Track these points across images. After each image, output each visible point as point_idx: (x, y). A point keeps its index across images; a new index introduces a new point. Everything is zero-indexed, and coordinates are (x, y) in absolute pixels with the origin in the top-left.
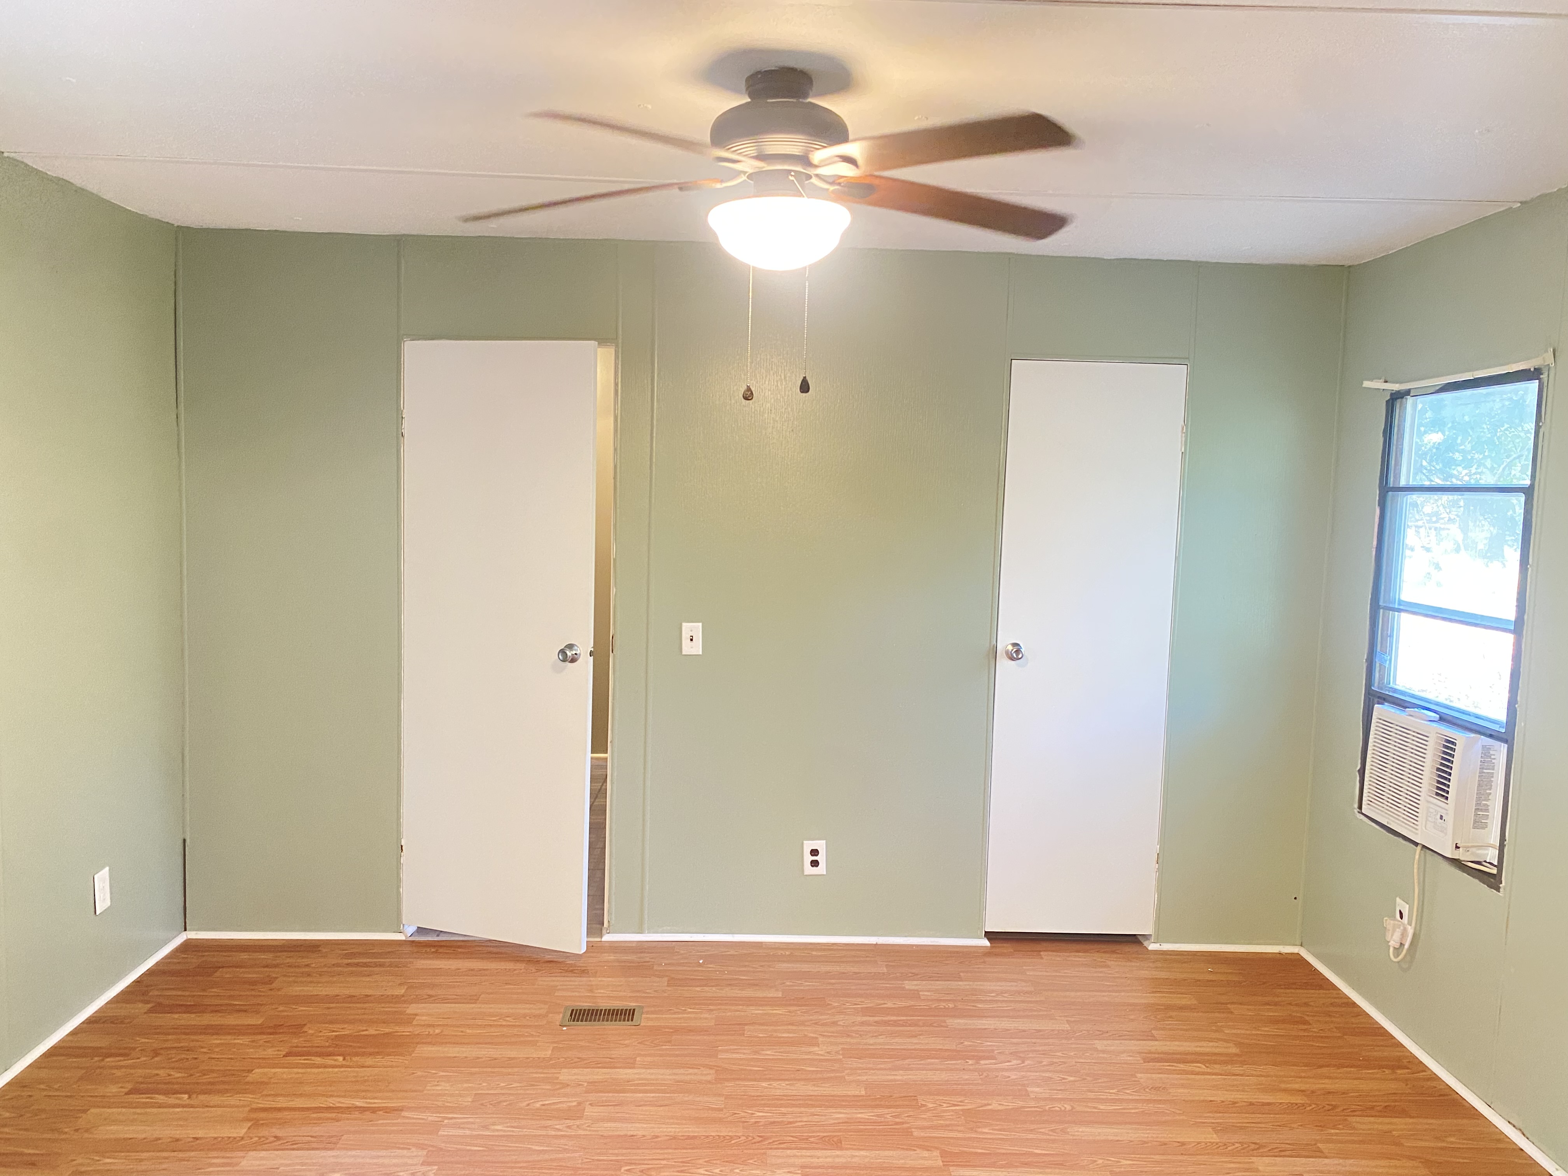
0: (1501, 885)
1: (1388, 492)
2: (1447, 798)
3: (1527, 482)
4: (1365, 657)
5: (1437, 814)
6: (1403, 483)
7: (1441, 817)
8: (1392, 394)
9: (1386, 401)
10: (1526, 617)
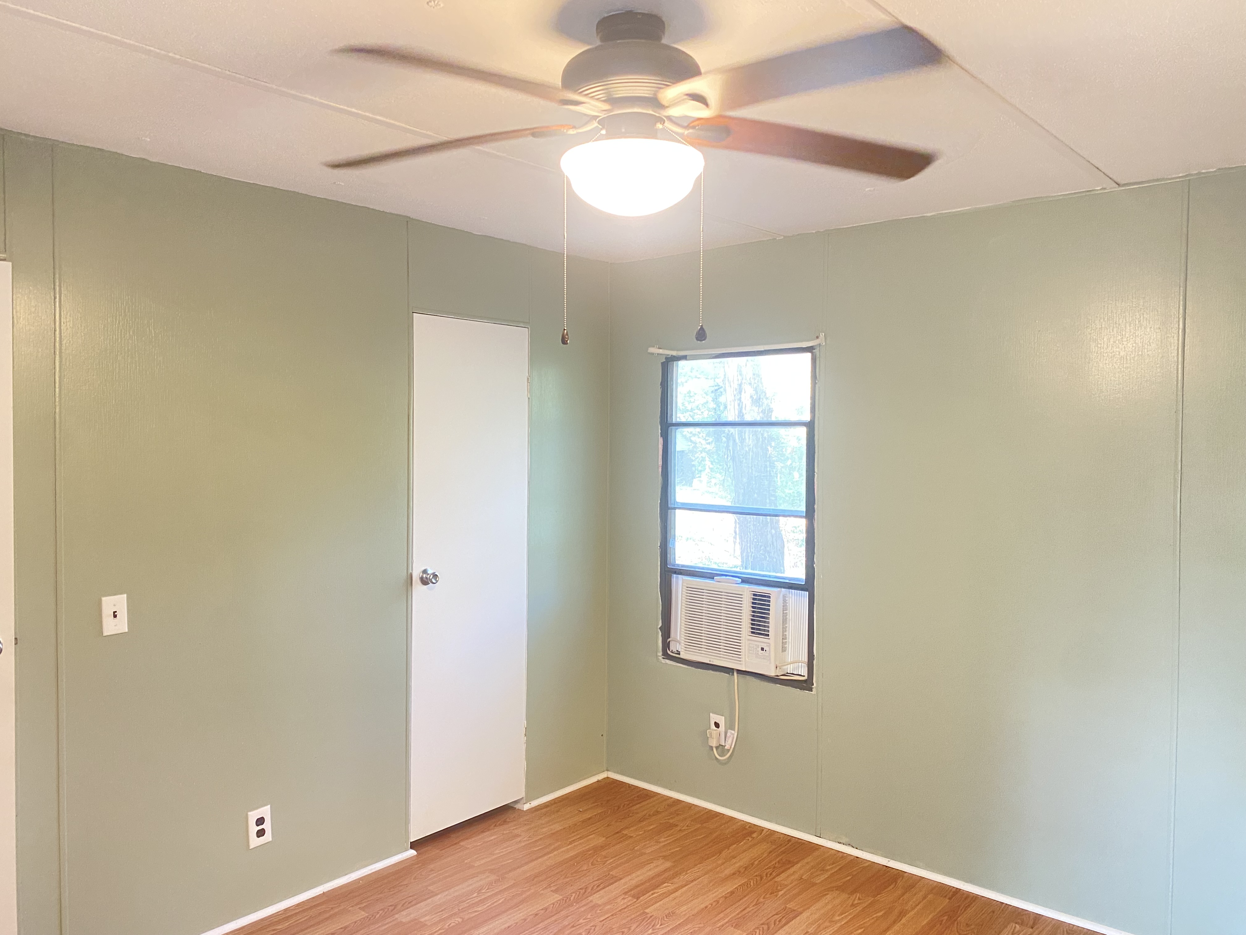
0: (813, 687)
1: (669, 427)
2: (768, 635)
3: (807, 418)
4: (659, 545)
5: (758, 647)
6: (674, 421)
7: (762, 649)
8: (666, 358)
9: (662, 363)
10: (816, 506)
